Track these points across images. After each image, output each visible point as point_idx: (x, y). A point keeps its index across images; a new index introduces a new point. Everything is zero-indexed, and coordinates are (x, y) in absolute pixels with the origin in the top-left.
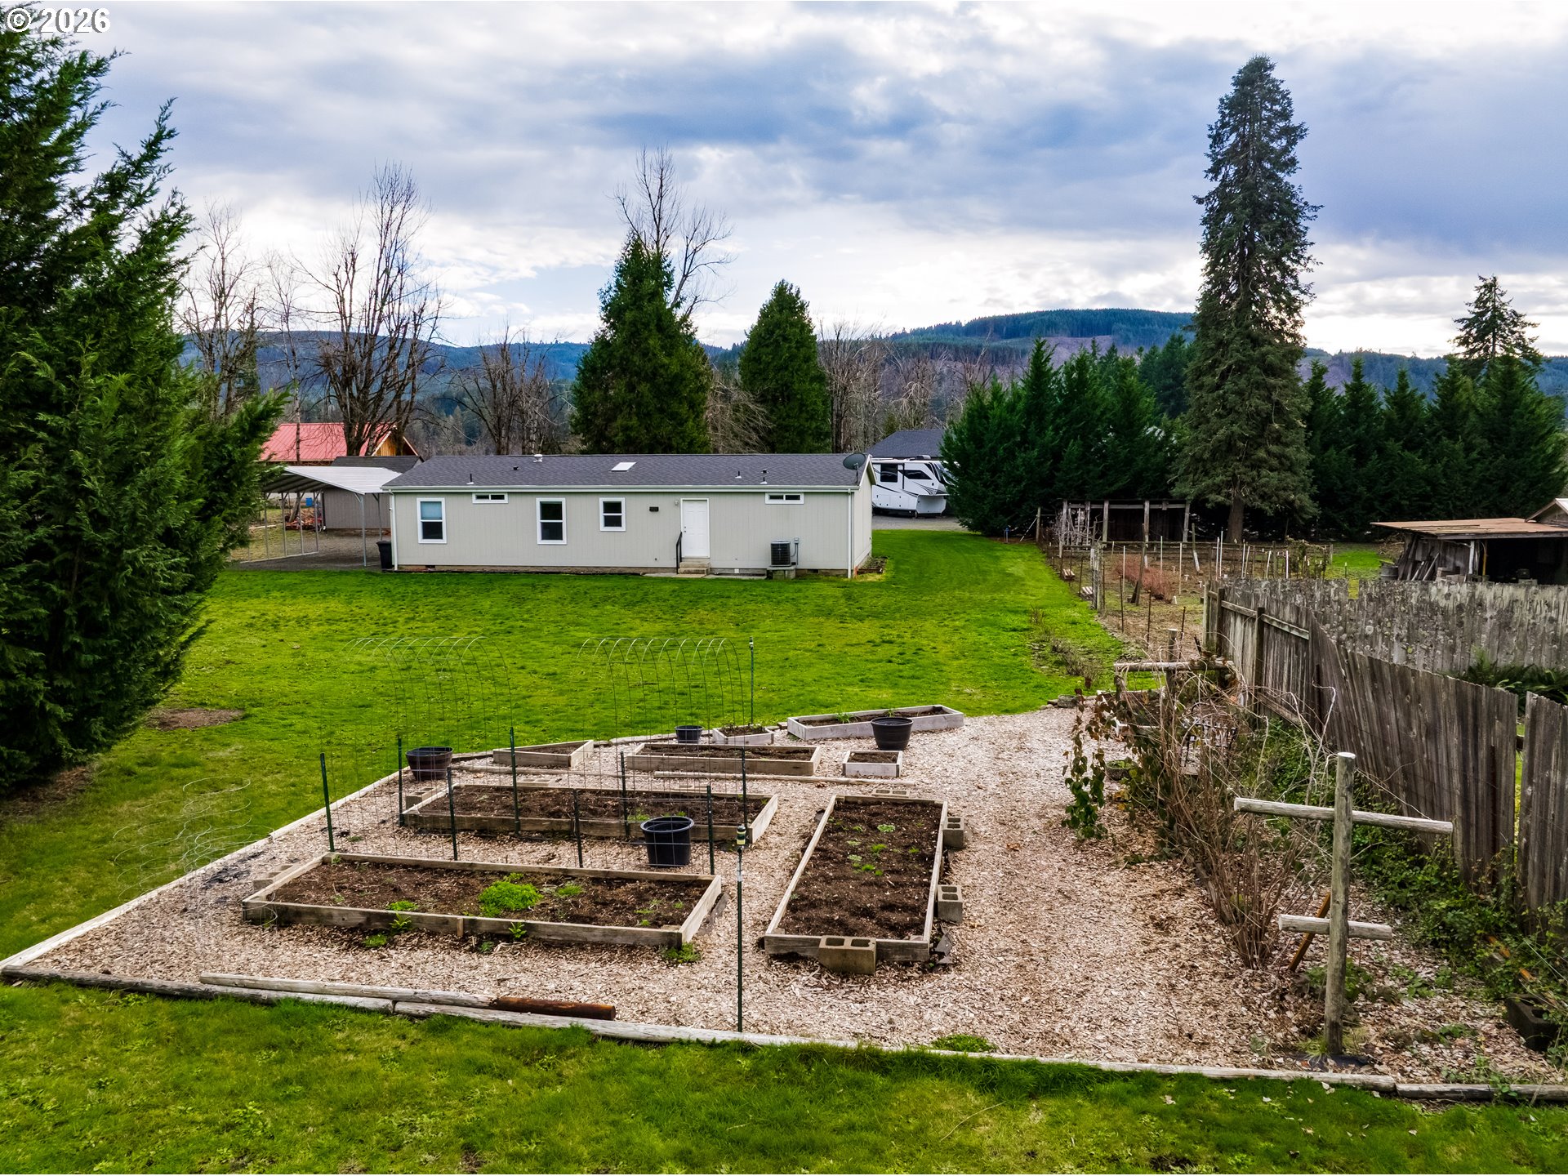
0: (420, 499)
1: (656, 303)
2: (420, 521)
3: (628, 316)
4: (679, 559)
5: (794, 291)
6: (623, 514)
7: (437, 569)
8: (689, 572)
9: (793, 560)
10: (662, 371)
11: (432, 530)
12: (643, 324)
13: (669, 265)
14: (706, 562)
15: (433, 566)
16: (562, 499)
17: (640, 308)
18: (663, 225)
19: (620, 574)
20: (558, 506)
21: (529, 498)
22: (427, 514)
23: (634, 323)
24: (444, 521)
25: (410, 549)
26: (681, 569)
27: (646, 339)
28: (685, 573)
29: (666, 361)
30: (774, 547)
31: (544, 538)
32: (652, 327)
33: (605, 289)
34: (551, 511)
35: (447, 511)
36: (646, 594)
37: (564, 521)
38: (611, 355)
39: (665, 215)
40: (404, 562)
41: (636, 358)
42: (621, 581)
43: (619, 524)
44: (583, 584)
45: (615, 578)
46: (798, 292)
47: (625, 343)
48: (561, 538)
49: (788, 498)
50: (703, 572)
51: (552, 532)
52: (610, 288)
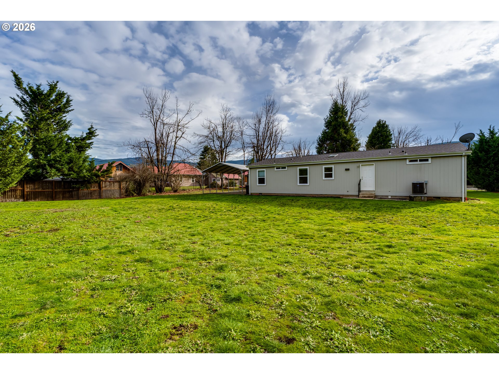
0: (258, 170)
1: (343, 119)
2: (258, 177)
3: (333, 123)
4: (359, 191)
5: (384, 122)
6: (333, 172)
7: (263, 194)
8: (365, 197)
9: (425, 192)
10: (344, 139)
11: (262, 181)
12: (338, 125)
13: (346, 109)
14: (373, 193)
15: (261, 194)
16: (308, 167)
17: (337, 121)
18: (344, 100)
19: (331, 197)
20: (306, 170)
21: (294, 168)
22: (260, 175)
23: (335, 125)
24: (265, 177)
25: (255, 188)
26: (361, 196)
27: (339, 129)
28: (362, 197)
29: (345, 135)
30: (414, 185)
31: (300, 183)
32: (341, 126)
33: (326, 118)
34: (303, 172)
35: (267, 174)
36: (346, 205)
37: (308, 176)
38: (328, 135)
39: (345, 97)
40: (253, 192)
41: (336, 136)
42: (332, 200)
43: (331, 177)
44: (315, 200)
45: (329, 198)
46: (385, 122)
47: (332, 131)
48: (307, 183)
49: (420, 161)
50: (372, 197)
51: (303, 180)
52: (328, 117)
